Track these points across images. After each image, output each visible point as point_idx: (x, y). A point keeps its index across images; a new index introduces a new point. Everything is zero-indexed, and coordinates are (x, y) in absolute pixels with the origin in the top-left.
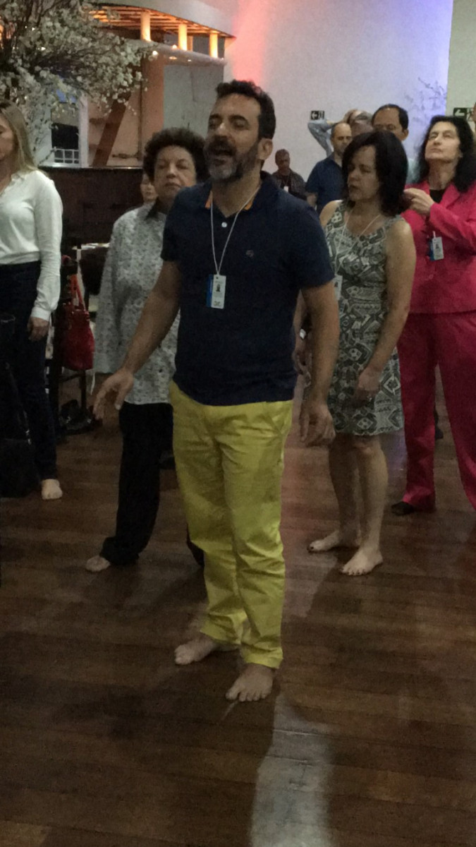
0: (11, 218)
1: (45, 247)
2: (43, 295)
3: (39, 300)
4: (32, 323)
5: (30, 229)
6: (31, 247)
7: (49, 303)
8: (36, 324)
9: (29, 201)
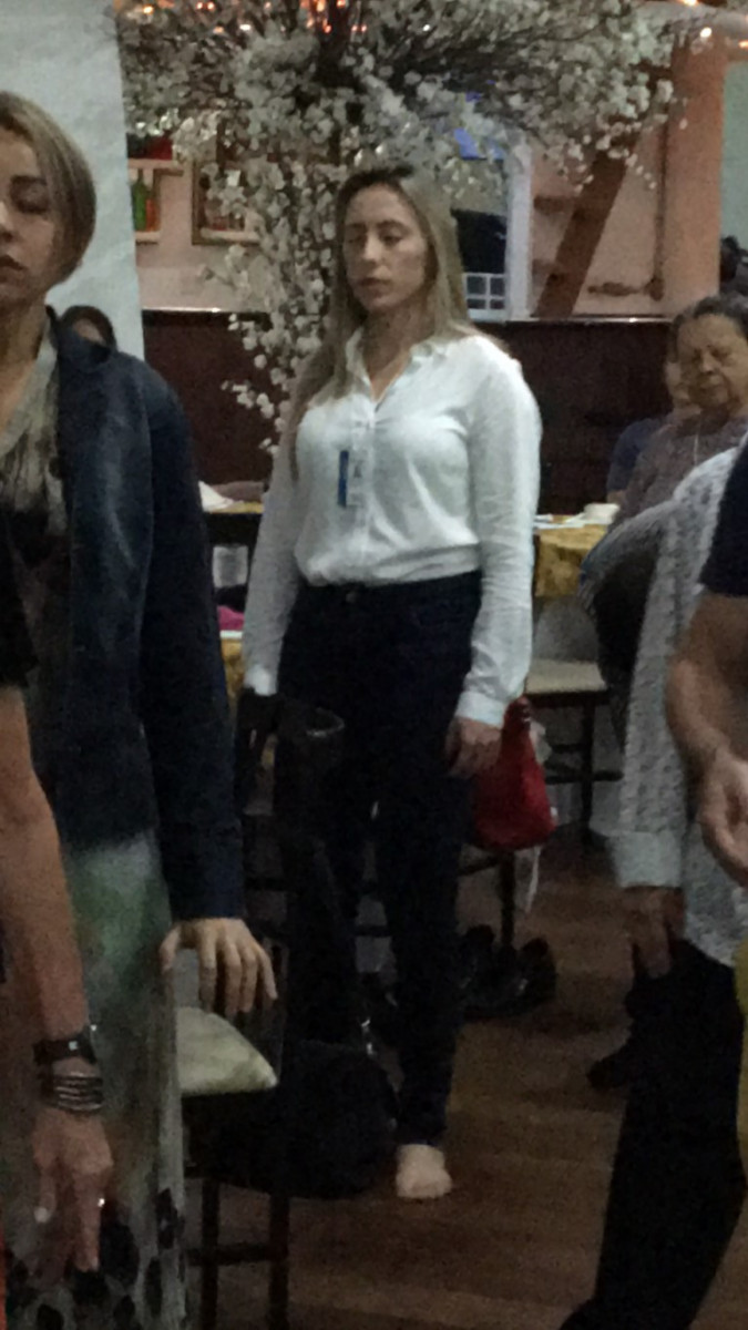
0: (408, 457)
1: (493, 531)
2: (489, 662)
3: (478, 672)
4: (458, 733)
5: (457, 484)
6: (458, 533)
7: (503, 681)
8: (470, 737)
9: (457, 413)
